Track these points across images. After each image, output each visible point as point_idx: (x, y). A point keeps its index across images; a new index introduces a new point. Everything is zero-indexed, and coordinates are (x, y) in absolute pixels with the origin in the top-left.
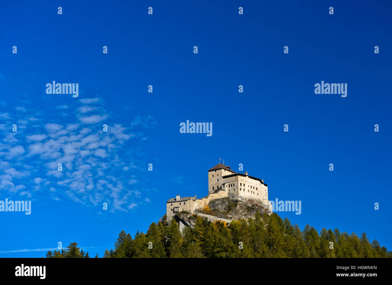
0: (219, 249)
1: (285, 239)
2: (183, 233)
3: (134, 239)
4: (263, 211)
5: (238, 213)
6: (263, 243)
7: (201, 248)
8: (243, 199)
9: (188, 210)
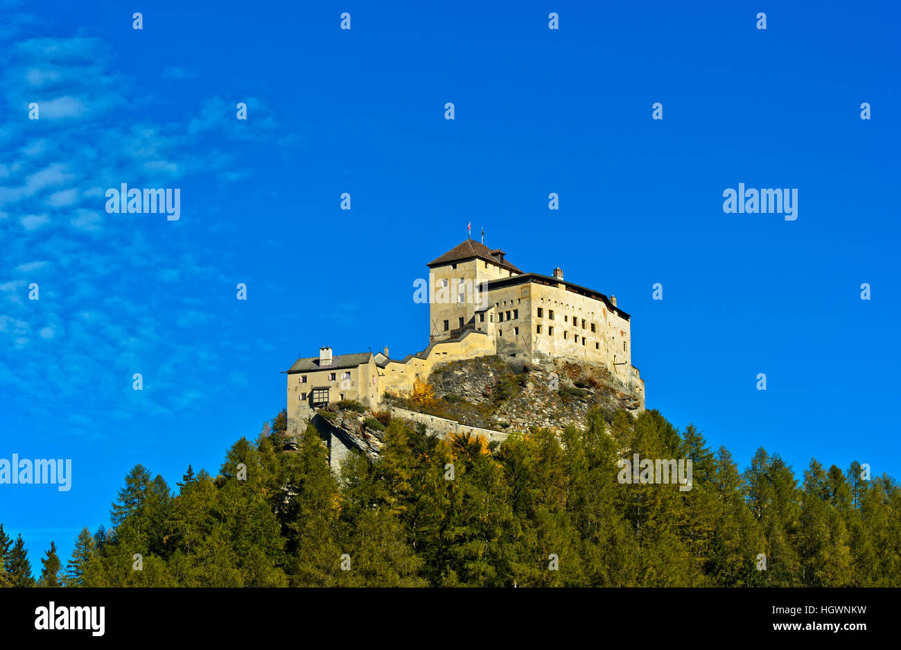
0: (465, 528)
1: (684, 498)
2: (344, 476)
3: (178, 493)
4: (615, 401)
5: (529, 409)
6: (613, 510)
7: (402, 526)
8: (547, 362)
9: (361, 397)
